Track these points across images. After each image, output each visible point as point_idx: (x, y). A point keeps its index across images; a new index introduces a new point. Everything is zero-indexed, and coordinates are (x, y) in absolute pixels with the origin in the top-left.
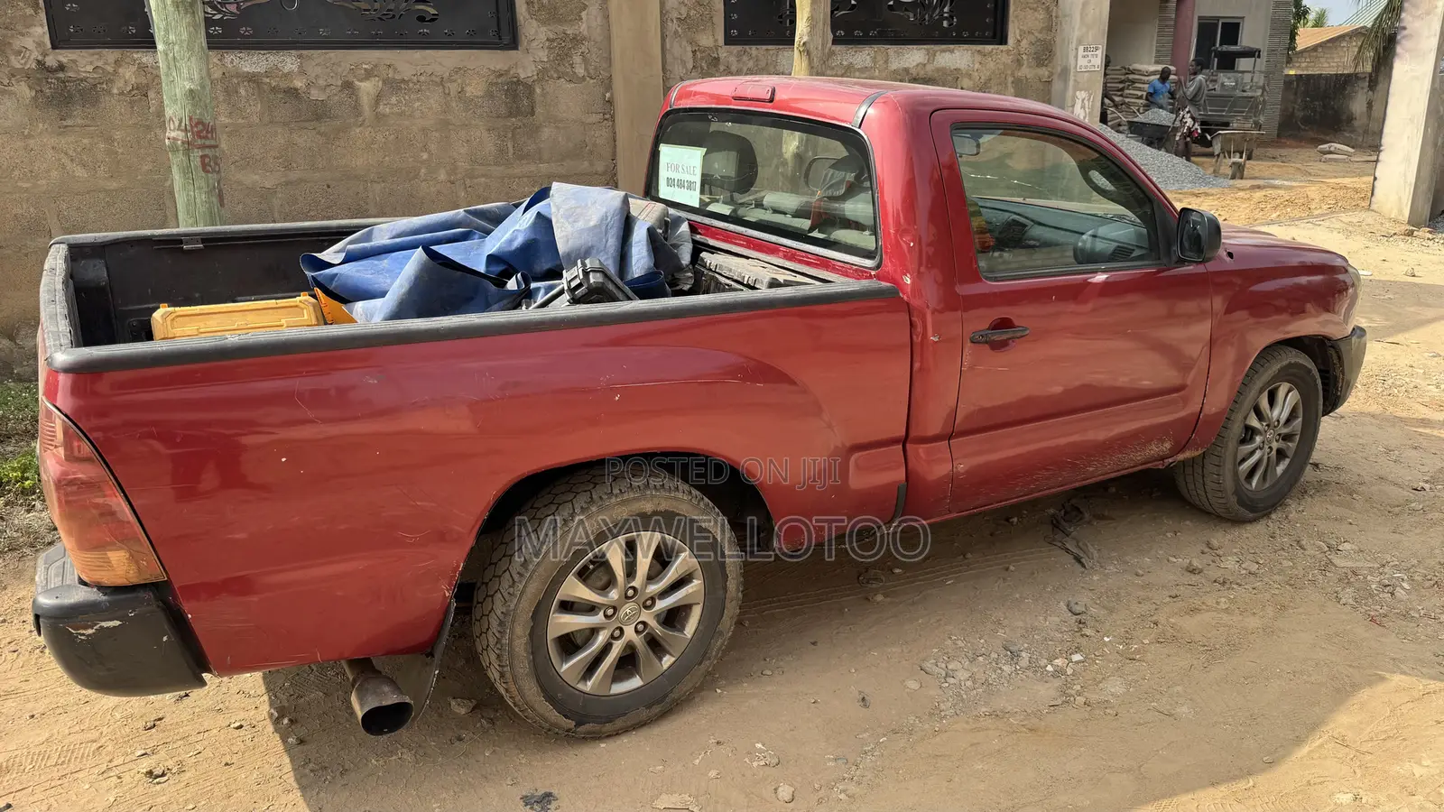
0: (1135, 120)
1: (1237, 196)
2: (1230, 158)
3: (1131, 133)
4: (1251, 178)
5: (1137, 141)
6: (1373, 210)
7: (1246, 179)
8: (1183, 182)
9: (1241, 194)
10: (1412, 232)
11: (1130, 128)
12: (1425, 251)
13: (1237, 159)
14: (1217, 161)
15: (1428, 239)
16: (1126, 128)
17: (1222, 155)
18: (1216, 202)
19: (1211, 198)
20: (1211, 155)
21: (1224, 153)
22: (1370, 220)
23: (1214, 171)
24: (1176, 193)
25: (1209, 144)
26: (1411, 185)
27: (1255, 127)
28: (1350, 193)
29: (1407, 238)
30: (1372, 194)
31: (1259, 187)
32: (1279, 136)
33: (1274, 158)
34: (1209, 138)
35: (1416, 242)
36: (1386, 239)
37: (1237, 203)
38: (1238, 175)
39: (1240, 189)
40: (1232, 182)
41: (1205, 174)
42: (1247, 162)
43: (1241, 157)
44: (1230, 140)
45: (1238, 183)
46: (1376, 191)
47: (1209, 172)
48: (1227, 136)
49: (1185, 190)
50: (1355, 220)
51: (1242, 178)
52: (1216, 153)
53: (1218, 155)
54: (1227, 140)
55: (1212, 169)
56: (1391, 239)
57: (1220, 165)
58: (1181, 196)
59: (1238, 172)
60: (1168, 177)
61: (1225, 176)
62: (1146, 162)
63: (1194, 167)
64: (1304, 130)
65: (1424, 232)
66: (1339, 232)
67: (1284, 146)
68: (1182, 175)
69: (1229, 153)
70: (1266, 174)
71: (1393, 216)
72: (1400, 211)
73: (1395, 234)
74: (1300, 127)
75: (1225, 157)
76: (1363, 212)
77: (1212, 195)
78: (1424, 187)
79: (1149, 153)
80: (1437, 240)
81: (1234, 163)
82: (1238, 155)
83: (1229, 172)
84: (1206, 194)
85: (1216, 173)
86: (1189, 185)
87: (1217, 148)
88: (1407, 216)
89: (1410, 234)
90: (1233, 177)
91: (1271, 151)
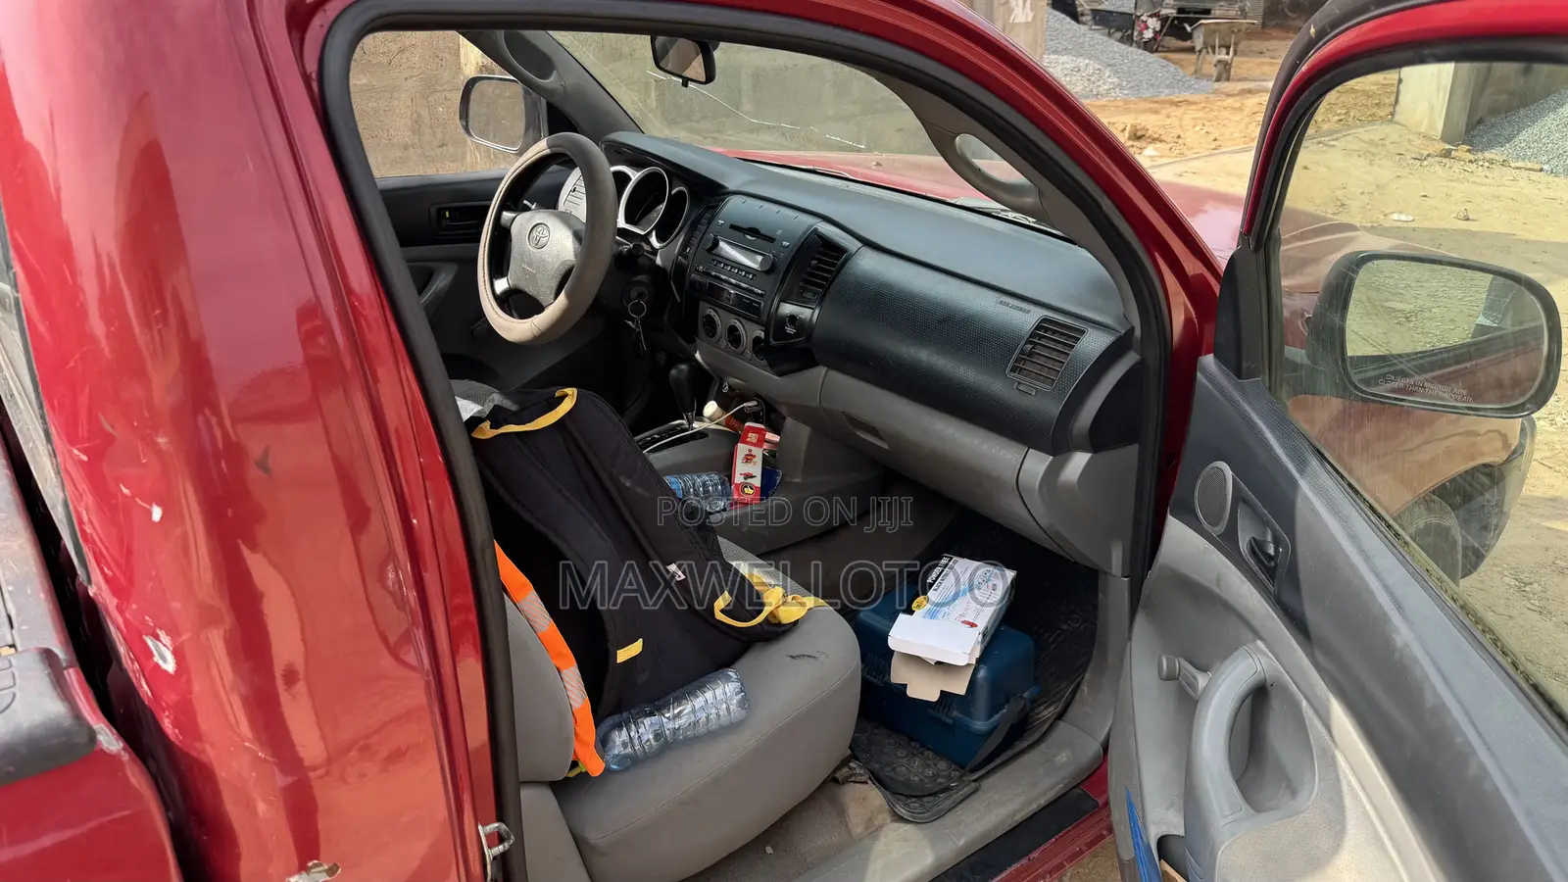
0: (1100, 7)
1: (1225, 104)
2: (1214, 52)
3: (1095, 24)
4: (1239, 80)
5: (1103, 34)
6: (1397, 123)
7: (1233, 80)
8: (1158, 86)
9: (1230, 101)
10: (1449, 152)
11: (1094, 18)
12: (1471, 179)
13: (1223, 56)
14: (1198, 58)
15: (1470, 161)
16: (1089, 18)
17: (1204, 51)
18: (1200, 114)
19: (1194, 107)
20: (1192, 50)
21: (1206, 48)
22: (1394, 137)
23: (1196, 72)
24: (1151, 102)
25: (1188, 36)
26: (1446, 87)
27: (1241, 15)
28: (1362, 100)
29: (1444, 160)
30: (1397, 101)
31: (1250, 91)
32: (1264, 25)
33: (1261, 53)
34: (1189, 29)
35: (1457, 166)
36: (1419, 163)
37: (1226, 114)
38: (1225, 75)
39: (1229, 95)
40: (1217, 85)
41: (1184, 76)
42: (1235, 58)
43: (1228, 54)
44: (1214, 32)
45: (1225, 86)
46: (1401, 98)
47: (1189, 73)
48: (1212, 27)
49: (1163, 97)
50: (1376, 137)
51: (1228, 80)
52: (1198, 48)
53: (1200, 51)
54: (1211, 32)
55: (1193, 69)
56: (1425, 163)
57: (1202, 64)
58: (1156, 105)
59: (1225, 72)
60: (1141, 81)
61: (1208, 77)
62: (1113, 62)
63: (1172, 68)
64: (1292, 19)
65: (1462, 151)
66: (1359, 156)
67: (1269, 38)
68: (1157, 77)
69: (1213, 48)
70: (1256, 73)
71: (1423, 130)
72: (1432, 124)
73: (1429, 155)
74: (1287, 16)
75: (1208, 53)
76: (1384, 126)
77: (1195, 103)
78: (1460, 91)
79: (1116, 49)
80: (1481, 163)
81: (1219, 61)
82: (1224, 50)
83: (1214, 72)
84: (1188, 103)
85: (1198, 74)
86: (1166, 91)
87: (1198, 41)
88: (1440, 132)
89: (1447, 154)
90: (1218, 80)
91: (1257, 45)
